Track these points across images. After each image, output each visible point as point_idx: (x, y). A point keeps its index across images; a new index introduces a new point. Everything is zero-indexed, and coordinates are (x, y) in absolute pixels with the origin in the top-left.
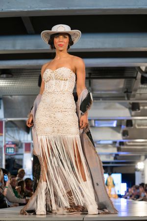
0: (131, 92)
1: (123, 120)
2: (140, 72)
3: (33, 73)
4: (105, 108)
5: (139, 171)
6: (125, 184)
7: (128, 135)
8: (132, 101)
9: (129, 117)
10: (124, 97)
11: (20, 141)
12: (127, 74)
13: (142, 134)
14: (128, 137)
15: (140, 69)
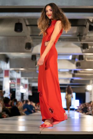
0: (82, 36)
1: (77, 55)
2: (89, 22)
3: (10, 21)
4: (63, 47)
5: (88, 91)
6: (78, 101)
7: (80, 65)
8: (83, 42)
9: (80, 53)
10: (77, 39)
11: (1, 69)
12: (79, 23)
13: (90, 65)
14: (80, 67)
15: (88, 20)
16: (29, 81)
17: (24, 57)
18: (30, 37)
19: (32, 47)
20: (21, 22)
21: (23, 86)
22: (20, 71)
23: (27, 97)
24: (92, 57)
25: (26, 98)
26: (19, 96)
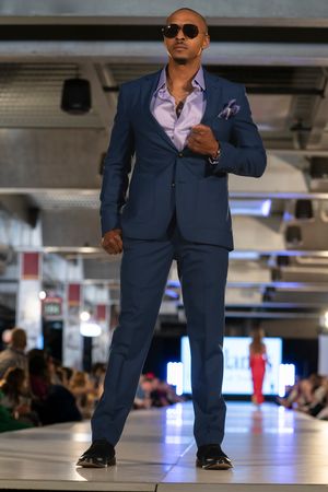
0: (310, 129)
1: (288, 200)
3: (46, 72)
6: (291, 368)
7: (299, 238)
8: (313, 151)
9: (303, 192)
10: (290, 140)
11: (11, 247)
12: (299, 83)
14: (301, 244)
16: (112, 294)
20: (84, 77)
21: (91, 313)
22: (80, 258)
23: (103, 352)
25: (101, 355)
26: (74, 348)
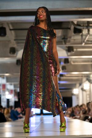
0: (67, 39)
1: (62, 59)
2: (73, 25)
5: (74, 95)
8: (68, 45)
9: (66, 56)
10: (62, 42)
12: (64, 26)
13: (76, 68)
14: (66, 70)
15: (73, 22)
16: (15, 86)
17: (9, 62)
18: (15, 42)
19: (16, 52)
21: (9, 92)
22: (5, 77)
24: (77, 59)
25: (12, 104)
26: (4, 102)
